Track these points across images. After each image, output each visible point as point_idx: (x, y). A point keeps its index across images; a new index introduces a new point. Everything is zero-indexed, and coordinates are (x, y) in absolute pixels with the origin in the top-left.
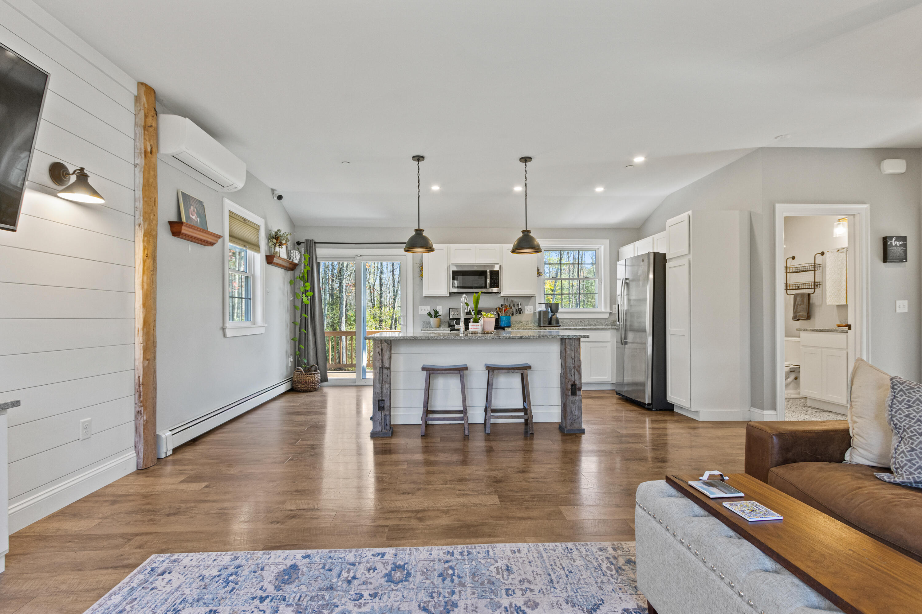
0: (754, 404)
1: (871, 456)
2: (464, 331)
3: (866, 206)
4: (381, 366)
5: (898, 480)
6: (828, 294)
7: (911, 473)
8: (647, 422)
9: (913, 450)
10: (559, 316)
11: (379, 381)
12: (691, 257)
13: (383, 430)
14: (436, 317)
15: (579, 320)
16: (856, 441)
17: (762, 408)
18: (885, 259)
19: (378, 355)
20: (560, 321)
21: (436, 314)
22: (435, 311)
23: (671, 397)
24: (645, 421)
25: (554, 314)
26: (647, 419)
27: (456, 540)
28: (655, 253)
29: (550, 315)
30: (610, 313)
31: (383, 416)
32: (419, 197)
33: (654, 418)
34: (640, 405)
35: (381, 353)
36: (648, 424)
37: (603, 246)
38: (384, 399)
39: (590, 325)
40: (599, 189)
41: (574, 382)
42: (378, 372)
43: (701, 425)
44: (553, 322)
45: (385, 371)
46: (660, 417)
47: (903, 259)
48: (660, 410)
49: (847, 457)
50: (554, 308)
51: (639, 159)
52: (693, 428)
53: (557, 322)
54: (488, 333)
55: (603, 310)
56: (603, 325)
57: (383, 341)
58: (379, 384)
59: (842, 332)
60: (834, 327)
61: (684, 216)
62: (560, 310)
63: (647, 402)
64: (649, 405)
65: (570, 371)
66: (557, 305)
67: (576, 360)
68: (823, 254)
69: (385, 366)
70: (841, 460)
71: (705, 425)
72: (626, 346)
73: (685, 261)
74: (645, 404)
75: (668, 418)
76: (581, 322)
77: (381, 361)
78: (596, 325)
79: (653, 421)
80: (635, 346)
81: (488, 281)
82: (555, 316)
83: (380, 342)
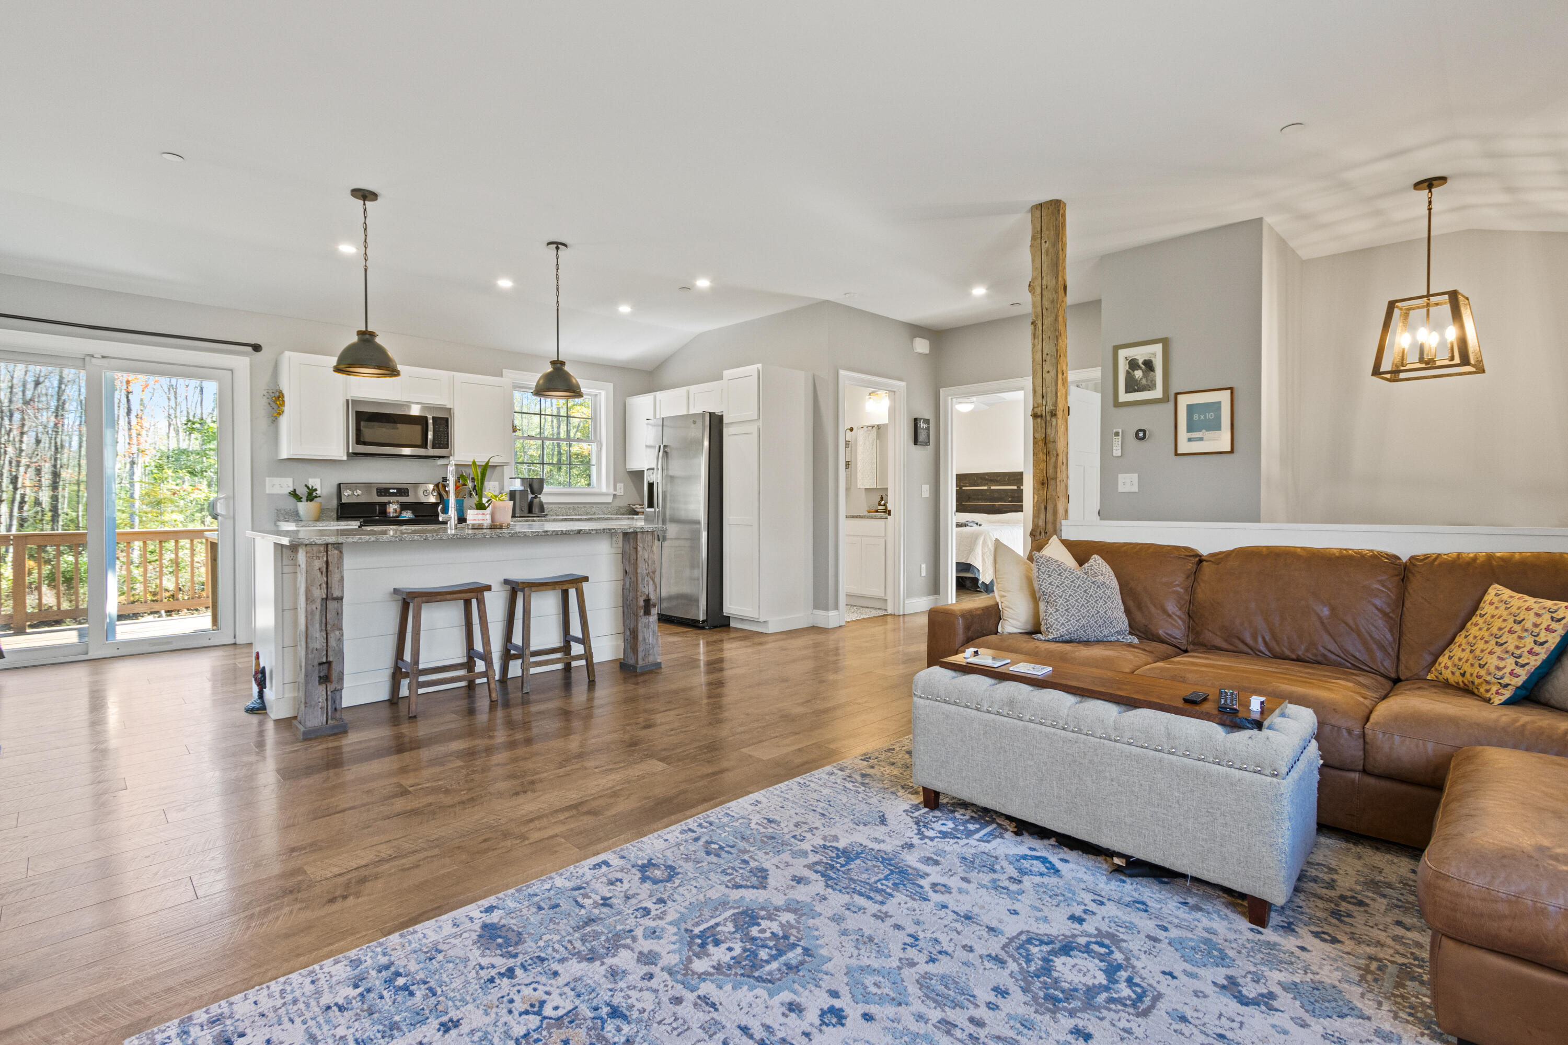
0: (816, 606)
1: (1019, 624)
2: (456, 525)
3: (903, 384)
4: (324, 596)
5: (1051, 637)
6: (859, 475)
7: (1058, 630)
8: (701, 646)
9: (1057, 610)
10: (544, 498)
11: (321, 626)
12: (760, 423)
13: (330, 722)
14: (311, 500)
15: (572, 506)
16: (1006, 613)
17: (827, 609)
18: (916, 442)
19: (319, 574)
20: (545, 506)
21: (311, 495)
22: (308, 488)
23: (730, 607)
24: (698, 644)
25: (536, 497)
26: (701, 642)
27: (673, 817)
28: (711, 414)
29: (530, 496)
30: (614, 495)
31: (329, 693)
32: (366, 270)
33: (710, 639)
34: (692, 624)
35: (324, 570)
36: (702, 648)
37: (603, 393)
38: (331, 659)
39: (587, 514)
40: (625, 309)
41: (648, 596)
42: (319, 607)
43: (770, 638)
44: (536, 509)
45: (332, 605)
46: (716, 637)
47: (927, 443)
48: (715, 627)
49: (1000, 630)
50: (534, 486)
51: (703, 283)
52: (761, 644)
53: (542, 508)
54: (501, 527)
55: (604, 489)
56: (604, 514)
57: (330, 546)
58: (321, 631)
59: (881, 518)
60: (866, 513)
61: (753, 369)
62: (546, 489)
63: (701, 618)
64: (703, 621)
65: (643, 579)
66: (541, 481)
67: (650, 562)
68: (851, 430)
69: (335, 596)
70: (996, 632)
71: (773, 637)
72: (666, 544)
73: (753, 428)
74: (698, 621)
75: (724, 636)
76: (574, 509)
77: (324, 586)
78: (594, 514)
79: (708, 644)
80: (677, 543)
81: (430, 436)
82: (537, 500)
83: (322, 549)
